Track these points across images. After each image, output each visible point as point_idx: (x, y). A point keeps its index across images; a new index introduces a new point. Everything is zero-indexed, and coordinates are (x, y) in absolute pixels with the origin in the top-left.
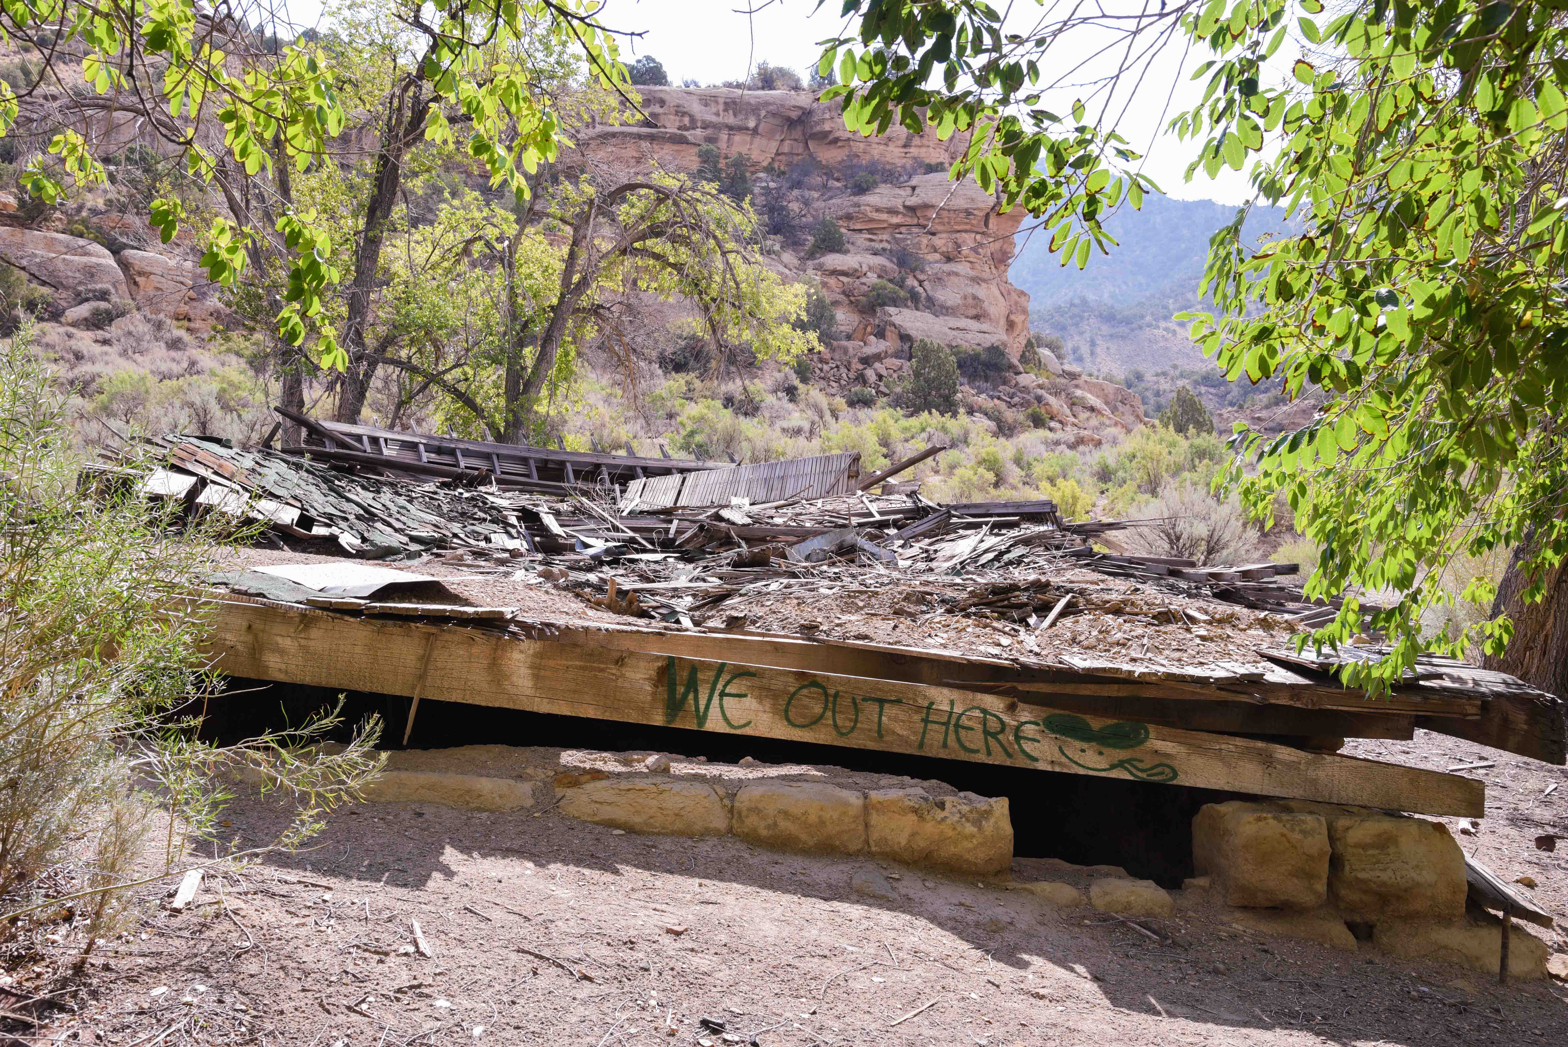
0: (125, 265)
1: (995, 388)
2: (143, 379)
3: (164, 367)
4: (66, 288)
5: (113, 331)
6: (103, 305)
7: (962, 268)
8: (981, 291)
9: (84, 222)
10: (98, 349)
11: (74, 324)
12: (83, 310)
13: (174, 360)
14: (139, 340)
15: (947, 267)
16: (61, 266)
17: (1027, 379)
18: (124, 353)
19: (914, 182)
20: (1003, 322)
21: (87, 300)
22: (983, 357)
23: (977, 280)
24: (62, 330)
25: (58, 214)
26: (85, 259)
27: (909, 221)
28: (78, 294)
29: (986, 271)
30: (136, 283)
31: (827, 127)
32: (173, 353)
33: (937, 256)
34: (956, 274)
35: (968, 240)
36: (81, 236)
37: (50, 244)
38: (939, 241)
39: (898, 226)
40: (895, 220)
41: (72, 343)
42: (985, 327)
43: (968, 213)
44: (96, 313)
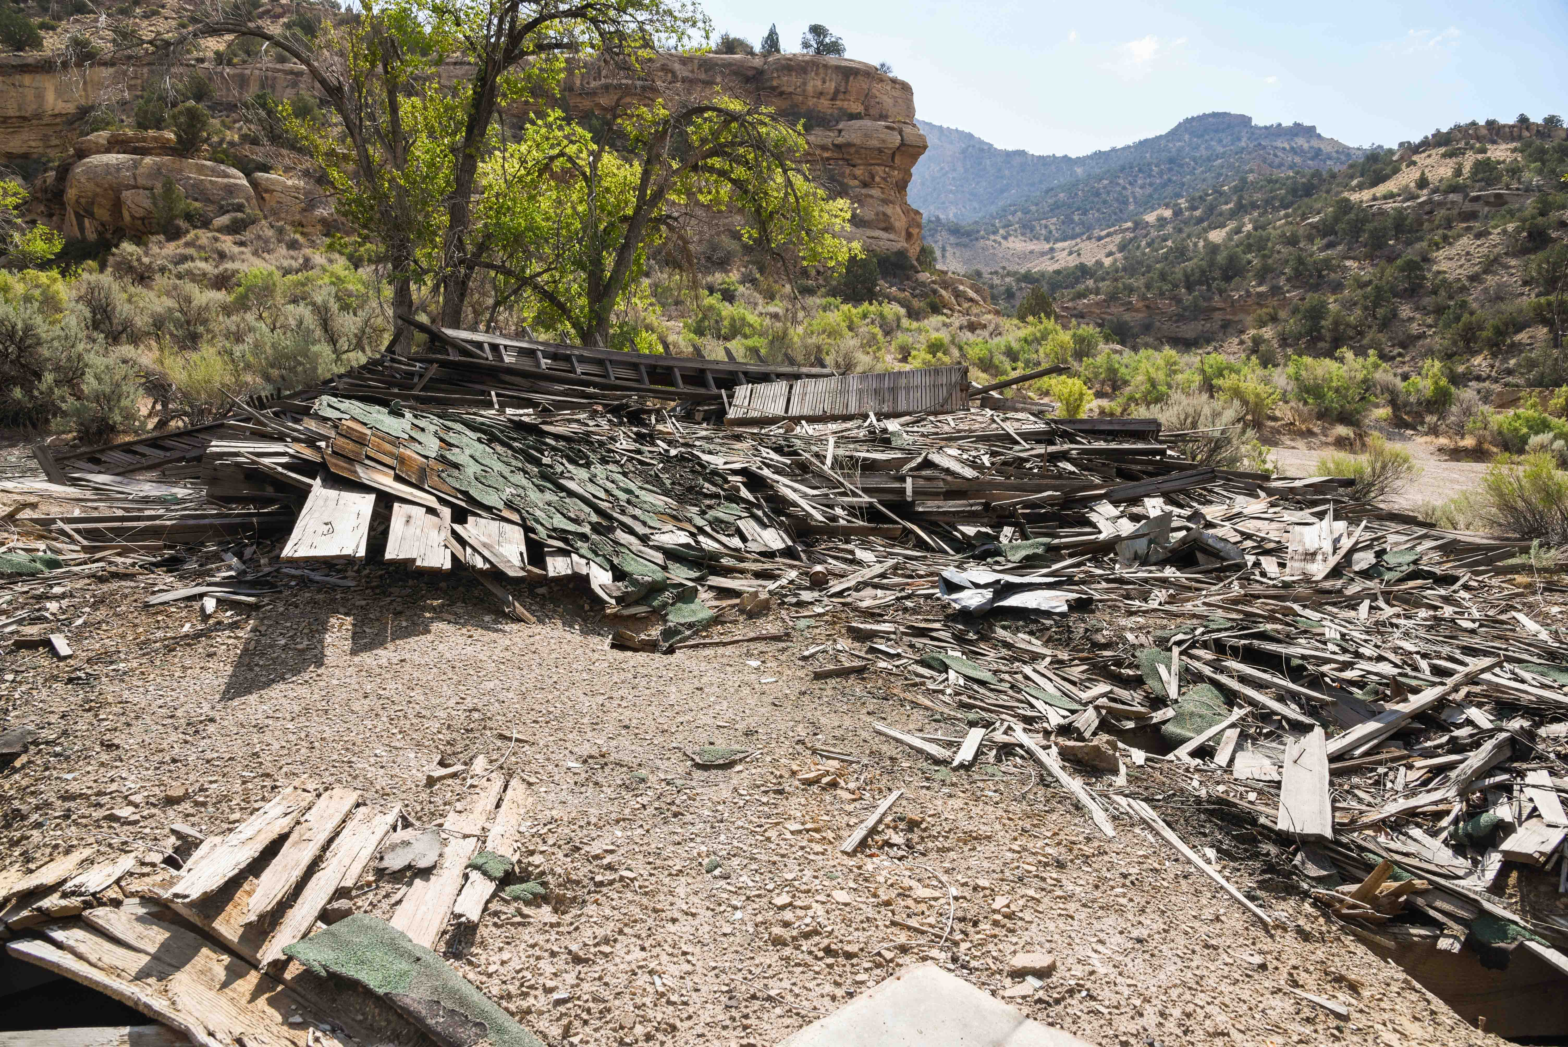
0: (254, 184)
1: (901, 283)
2: (270, 274)
3: (286, 263)
4: (212, 202)
5: (247, 235)
6: (240, 215)
7: (875, 192)
8: (889, 210)
9: (224, 152)
10: (236, 249)
11: (219, 230)
12: (224, 220)
13: (292, 258)
14: (267, 241)
15: (864, 191)
16: (209, 186)
17: (925, 276)
18: (255, 253)
19: (840, 126)
20: (903, 233)
21: (228, 212)
22: (893, 259)
23: (886, 202)
24: (210, 235)
25: (205, 147)
26: (226, 180)
27: (836, 155)
28: (222, 207)
29: (892, 194)
30: (263, 198)
31: (775, 83)
32: (292, 253)
33: (857, 182)
34: (872, 197)
35: (880, 170)
36: (223, 162)
37: (201, 169)
38: (858, 172)
39: (828, 159)
40: (826, 155)
41: (218, 245)
42: (892, 236)
43: (880, 151)
44: (235, 221)
